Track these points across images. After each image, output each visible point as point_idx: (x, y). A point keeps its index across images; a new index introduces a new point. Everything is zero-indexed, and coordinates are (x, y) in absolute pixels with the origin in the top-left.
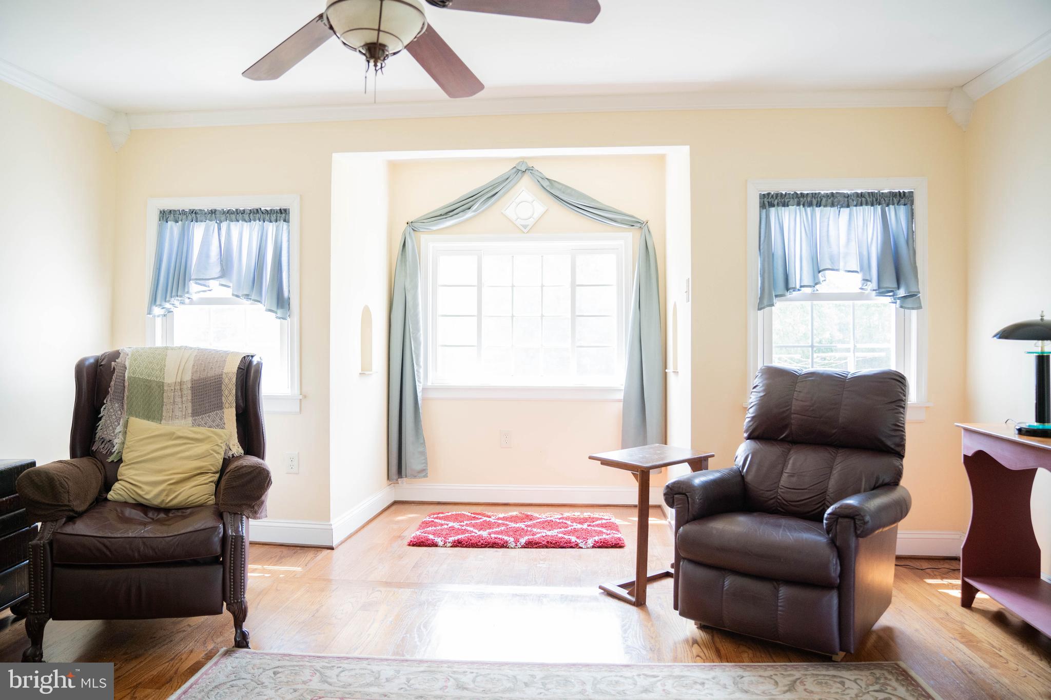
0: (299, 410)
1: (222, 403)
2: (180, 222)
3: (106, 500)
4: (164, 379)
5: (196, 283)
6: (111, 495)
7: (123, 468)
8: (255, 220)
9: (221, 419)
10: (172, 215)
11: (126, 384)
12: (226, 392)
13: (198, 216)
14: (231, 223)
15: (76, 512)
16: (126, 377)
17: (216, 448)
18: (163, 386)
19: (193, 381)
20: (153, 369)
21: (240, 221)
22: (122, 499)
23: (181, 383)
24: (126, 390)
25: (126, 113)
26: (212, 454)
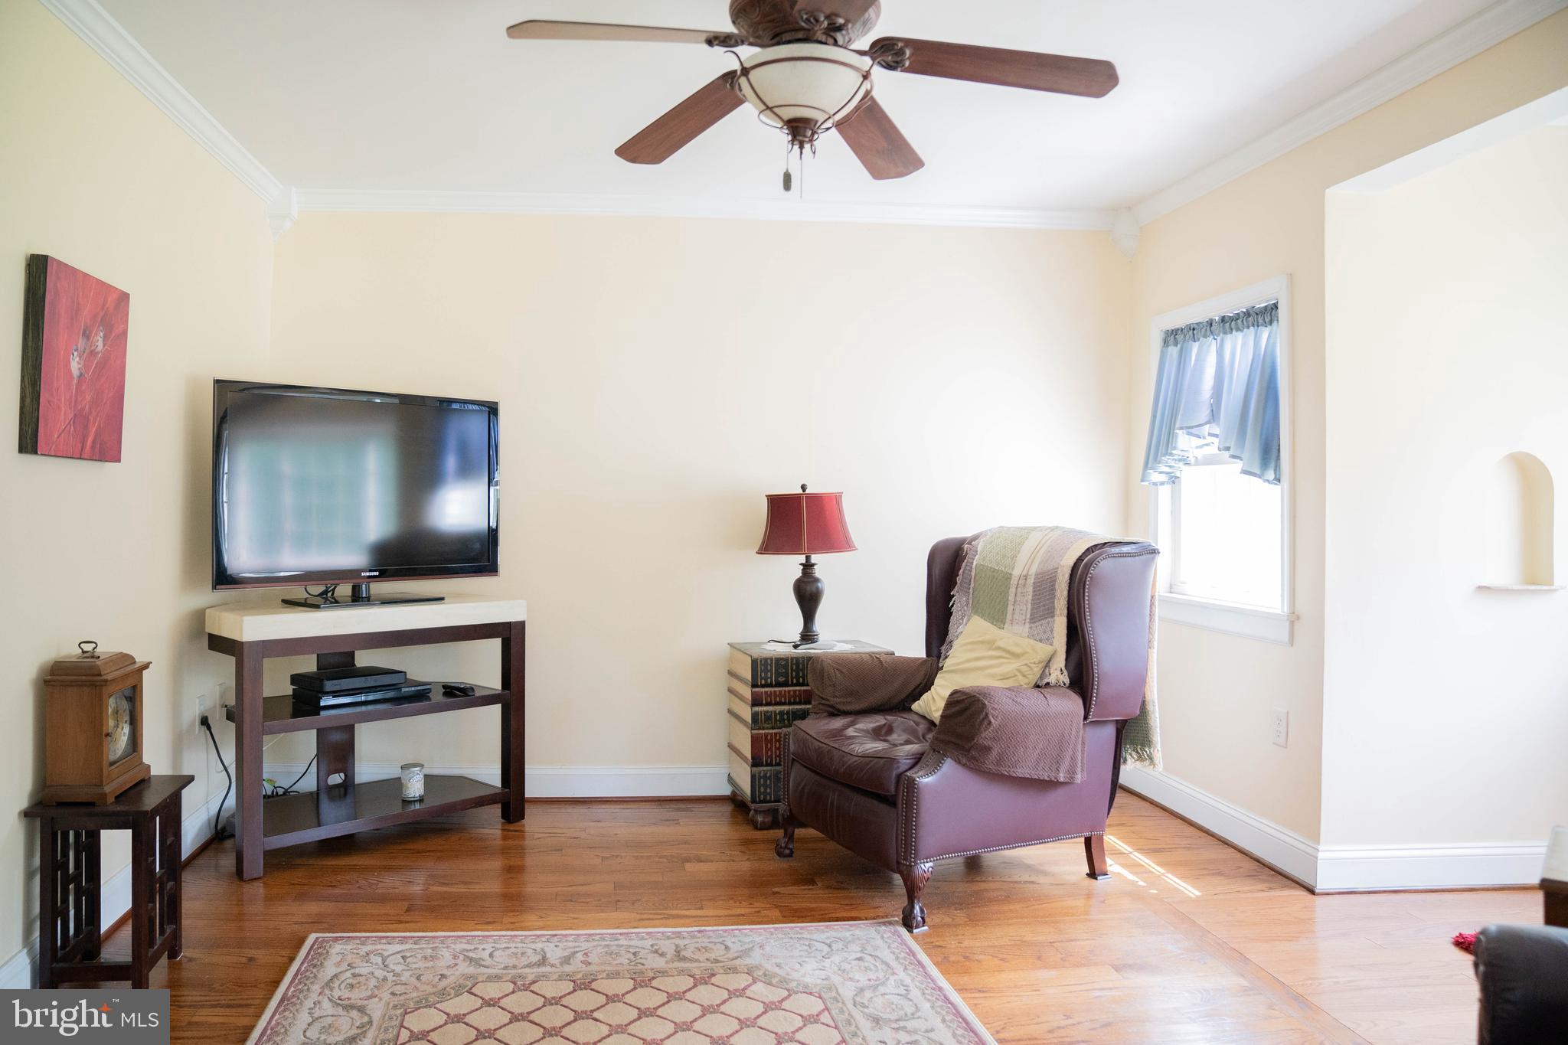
0: (1286, 638)
1: (1054, 607)
2: (1179, 346)
3: (910, 710)
4: (1013, 568)
5: (1190, 434)
6: (915, 706)
7: (942, 675)
8: (1248, 328)
9: (1052, 631)
10: (1172, 336)
11: (973, 573)
12: (1058, 593)
13: (1195, 332)
14: (1226, 336)
15: (839, 710)
16: (974, 564)
17: (1024, 668)
18: (1010, 579)
19: (1037, 574)
20: (1004, 556)
21: (1234, 332)
22: (920, 712)
23: (1026, 577)
24: (972, 580)
25: (1129, 208)
26: (1016, 676)
